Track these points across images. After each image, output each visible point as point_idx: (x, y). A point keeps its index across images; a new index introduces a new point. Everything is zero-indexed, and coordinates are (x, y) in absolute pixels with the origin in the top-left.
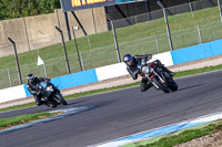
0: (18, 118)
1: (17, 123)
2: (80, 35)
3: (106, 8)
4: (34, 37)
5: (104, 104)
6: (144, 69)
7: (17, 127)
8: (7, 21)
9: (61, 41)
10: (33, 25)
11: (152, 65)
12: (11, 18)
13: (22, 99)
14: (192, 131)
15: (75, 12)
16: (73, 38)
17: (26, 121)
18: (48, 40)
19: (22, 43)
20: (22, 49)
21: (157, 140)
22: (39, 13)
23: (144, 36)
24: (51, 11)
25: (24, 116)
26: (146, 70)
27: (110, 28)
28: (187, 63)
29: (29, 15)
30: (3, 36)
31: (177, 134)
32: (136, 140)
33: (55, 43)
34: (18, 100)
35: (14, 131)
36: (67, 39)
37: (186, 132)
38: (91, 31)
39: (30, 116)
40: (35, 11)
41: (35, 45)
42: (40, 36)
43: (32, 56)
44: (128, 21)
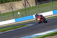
4: (16, 7)
17: (21, 27)
23: (45, 7)
27: (36, 5)
34: (13, 23)
44: (41, 3)
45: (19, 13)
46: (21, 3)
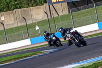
0: (27, 54)
1: (27, 56)
2: (56, 15)
3: (68, 3)
4: (34, 17)
6: (68, 35)
8: (22, 9)
9: (47, 18)
10: (34, 11)
11: (73, 33)
12: (24, 7)
13: (29, 45)
15: (54, 5)
17: (31, 55)
18: (41, 18)
19: (29, 19)
20: (29, 22)
22: (37, 5)
24: (43, 5)
26: (69, 35)
27: (69, 12)
29: (32, 6)
30: (20, 16)
33: (44, 19)
34: (27, 46)
35: (25, 60)
36: (50, 18)
38: (61, 14)
39: (33, 53)
40: (35, 4)
41: (35, 20)
42: (38, 16)
43: (34, 25)
44: (78, 9)
45: (37, 28)
46: (42, 9)
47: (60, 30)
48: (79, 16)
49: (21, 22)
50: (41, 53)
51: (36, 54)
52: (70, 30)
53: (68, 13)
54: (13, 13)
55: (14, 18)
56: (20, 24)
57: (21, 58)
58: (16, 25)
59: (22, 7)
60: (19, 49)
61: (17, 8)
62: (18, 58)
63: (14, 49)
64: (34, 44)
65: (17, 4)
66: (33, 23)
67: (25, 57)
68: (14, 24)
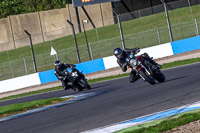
0: (33, 103)
1: (32, 108)
3: (112, 3)
4: (47, 30)
5: (111, 90)
6: (132, 61)
7: (33, 111)
8: (23, 15)
10: (47, 18)
11: (140, 58)
13: (37, 86)
14: (190, 114)
15: (85, 7)
16: (83, 30)
17: (41, 106)
18: (60, 32)
19: (37, 35)
20: (37, 41)
21: (159, 123)
22: (52, 8)
23: (146, 28)
24: (64, 6)
25: (39, 101)
27: (116, 22)
28: (185, 53)
29: (43, 10)
30: (20, 29)
31: (176, 117)
32: (139, 123)
33: (67, 35)
34: (33, 87)
35: (29, 114)
36: (77, 32)
37: (185, 115)
38: (99, 25)
39: (44, 101)
40: (49, 6)
41: (49, 37)
42: (53, 28)
43: (46, 47)
44: (132, 15)
45: (53, 52)
46: (62, 16)
47: (116, 52)
48: (135, 29)
49: (21, 40)
50: (61, 100)
51: (49, 103)
52: (135, 53)
53: (113, 23)
54: (5, 22)
55: (8, 32)
56: (19, 45)
57: (22, 110)
58: (11, 47)
59: (24, 11)
60: (17, 93)
61: (13, 13)
62: (15, 111)
63: (7, 92)
64: (45, 84)
65: (12, 5)
66: (45, 43)
67: (28, 108)
68: (7, 44)
